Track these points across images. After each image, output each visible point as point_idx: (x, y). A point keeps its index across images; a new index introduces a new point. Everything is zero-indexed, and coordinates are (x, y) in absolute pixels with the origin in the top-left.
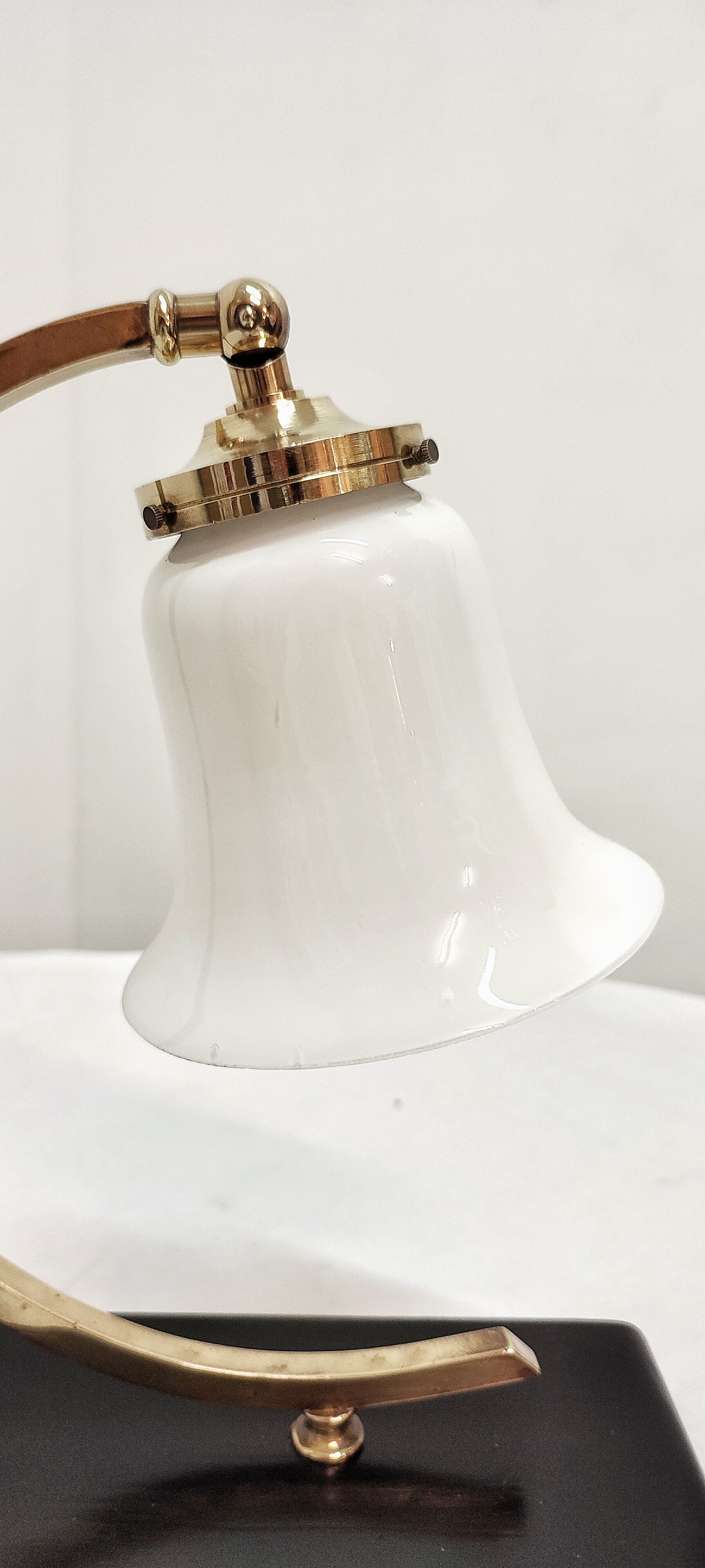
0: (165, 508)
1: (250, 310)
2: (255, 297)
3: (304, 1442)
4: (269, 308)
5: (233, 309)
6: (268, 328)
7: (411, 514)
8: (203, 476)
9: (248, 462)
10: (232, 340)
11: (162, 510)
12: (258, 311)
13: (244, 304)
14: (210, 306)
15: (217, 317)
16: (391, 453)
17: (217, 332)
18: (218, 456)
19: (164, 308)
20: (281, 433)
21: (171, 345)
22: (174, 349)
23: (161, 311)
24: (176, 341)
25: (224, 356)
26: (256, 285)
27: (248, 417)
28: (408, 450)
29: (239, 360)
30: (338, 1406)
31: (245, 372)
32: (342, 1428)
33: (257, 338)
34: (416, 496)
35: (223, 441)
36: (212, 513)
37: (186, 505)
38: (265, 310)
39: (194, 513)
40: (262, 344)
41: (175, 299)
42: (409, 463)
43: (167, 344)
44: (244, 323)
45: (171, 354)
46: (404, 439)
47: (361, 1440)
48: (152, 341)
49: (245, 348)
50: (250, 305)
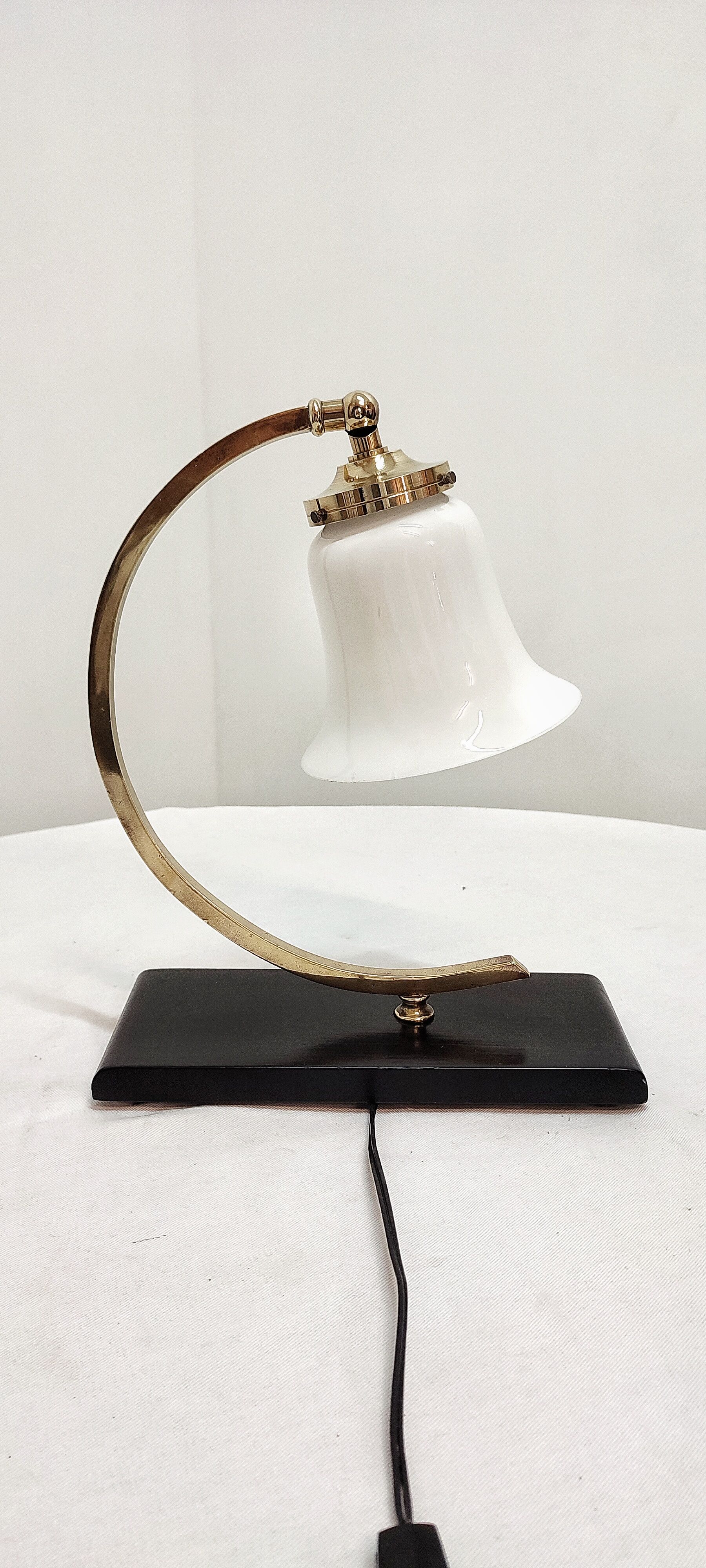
0: (321, 512)
1: (359, 410)
2: (362, 403)
3: (403, 1014)
4: (368, 406)
5: (351, 408)
6: (369, 416)
7: (443, 510)
8: (339, 497)
9: (361, 490)
10: (351, 423)
11: (320, 513)
12: (363, 409)
13: (356, 407)
14: (339, 406)
15: (343, 412)
16: (433, 481)
17: (343, 419)
18: (348, 487)
19: (317, 409)
20: (378, 474)
21: (320, 427)
22: (322, 429)
23: (315, 411)
24: (323, 424)
25: (346, 430)
26: (362, 395)
27: (360, 465)
28: (440, 477)
29: (355, 433)
30: (418, 994)
31: (357, 440)
32: (422, 1005)
33: (362, 422)
34: (446, 499)
35: (348, 479)
36: (344, 515)
37: (331, 511)
38: (367, 407)
39: (335, 514)
40: (366, 425)
41: (322, 404)
42: (441, 484)
43: (319, 426)
44: (357, 416)
45: (320, 431)
46: (438, 471)
47: (432, 1015)
48: (311, 425)
49: (357, 427)
50: (360, 407)
